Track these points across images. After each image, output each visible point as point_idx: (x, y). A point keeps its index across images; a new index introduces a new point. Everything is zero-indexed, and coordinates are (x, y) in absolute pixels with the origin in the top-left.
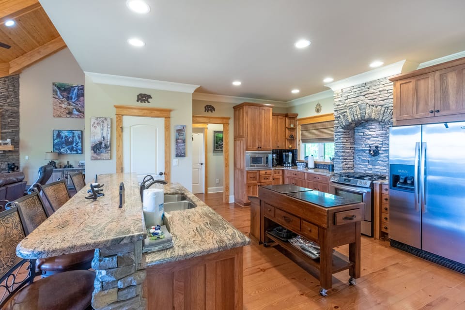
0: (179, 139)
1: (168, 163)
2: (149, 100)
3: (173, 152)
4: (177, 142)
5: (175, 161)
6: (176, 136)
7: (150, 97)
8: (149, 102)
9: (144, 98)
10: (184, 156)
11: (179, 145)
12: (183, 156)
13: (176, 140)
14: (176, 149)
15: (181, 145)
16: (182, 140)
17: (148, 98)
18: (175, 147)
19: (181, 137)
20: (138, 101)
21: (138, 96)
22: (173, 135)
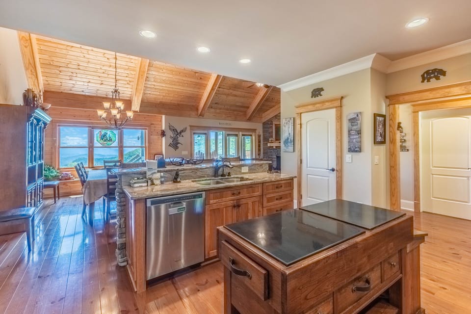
0: (351, 130)
1: (340, 159)
2: (322, 93)
3: (346, 146)
4: (350, 134)
5: (348, 157)
6: (349, 128)
7: (322, 89)
8: (321, 95)
9: (317, 92)
10: (360, 151)
11: (352, 137)
12: (356, 151)
13: (349, 131)
14: (349, 142)
15: (355, 137)
16: (356, 131)
17: (320, 92)
18: (348, 140)
19: (355, 127)
20: (312, 97)
21: (312, 92)
22: (346, 125)
